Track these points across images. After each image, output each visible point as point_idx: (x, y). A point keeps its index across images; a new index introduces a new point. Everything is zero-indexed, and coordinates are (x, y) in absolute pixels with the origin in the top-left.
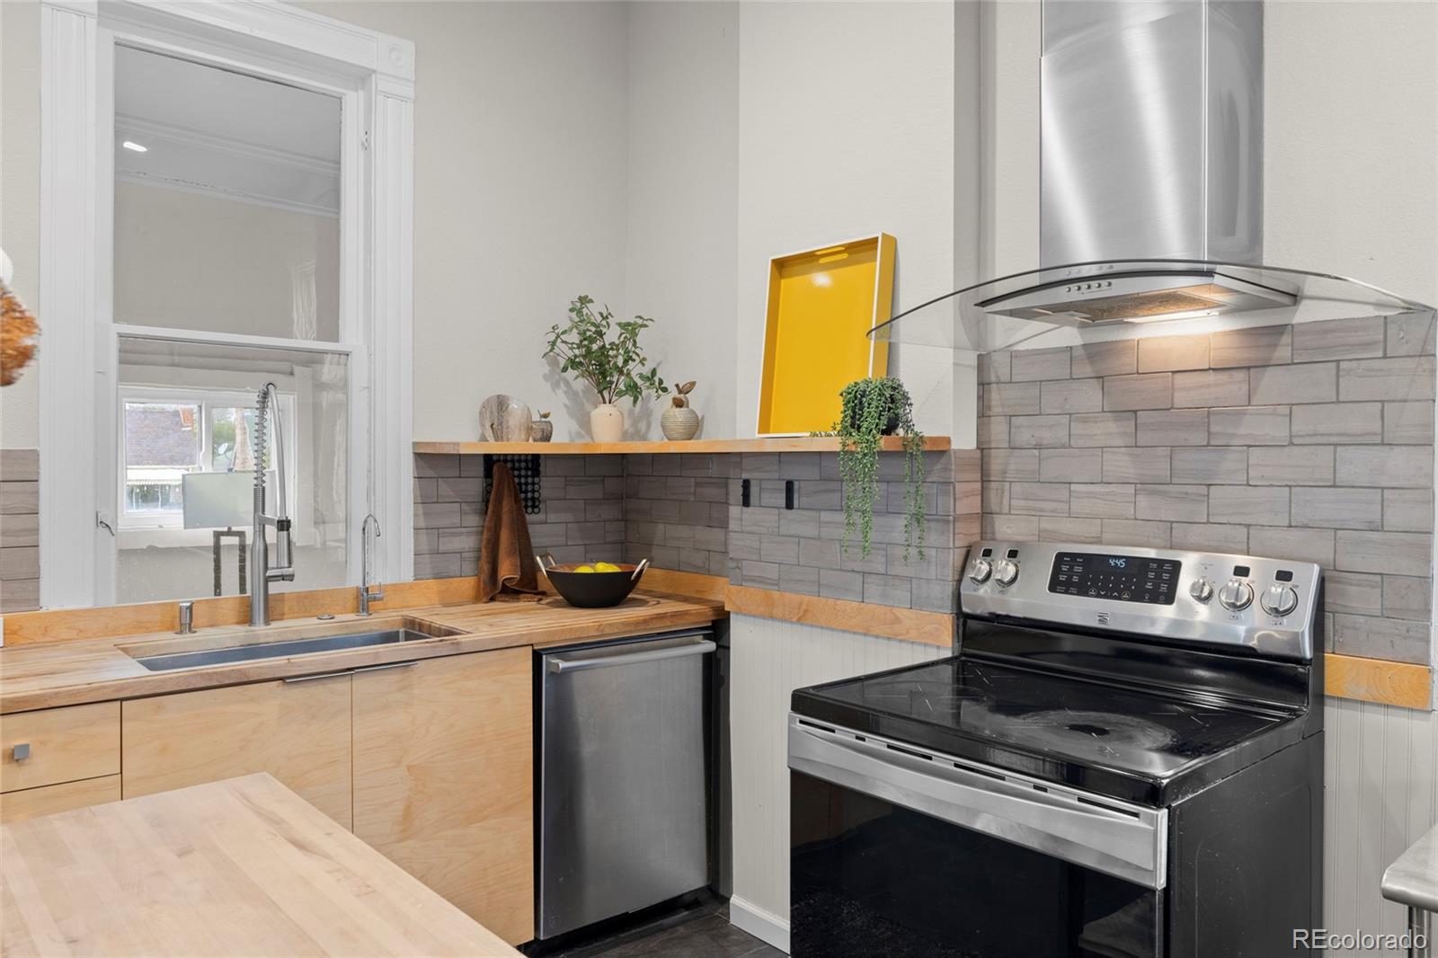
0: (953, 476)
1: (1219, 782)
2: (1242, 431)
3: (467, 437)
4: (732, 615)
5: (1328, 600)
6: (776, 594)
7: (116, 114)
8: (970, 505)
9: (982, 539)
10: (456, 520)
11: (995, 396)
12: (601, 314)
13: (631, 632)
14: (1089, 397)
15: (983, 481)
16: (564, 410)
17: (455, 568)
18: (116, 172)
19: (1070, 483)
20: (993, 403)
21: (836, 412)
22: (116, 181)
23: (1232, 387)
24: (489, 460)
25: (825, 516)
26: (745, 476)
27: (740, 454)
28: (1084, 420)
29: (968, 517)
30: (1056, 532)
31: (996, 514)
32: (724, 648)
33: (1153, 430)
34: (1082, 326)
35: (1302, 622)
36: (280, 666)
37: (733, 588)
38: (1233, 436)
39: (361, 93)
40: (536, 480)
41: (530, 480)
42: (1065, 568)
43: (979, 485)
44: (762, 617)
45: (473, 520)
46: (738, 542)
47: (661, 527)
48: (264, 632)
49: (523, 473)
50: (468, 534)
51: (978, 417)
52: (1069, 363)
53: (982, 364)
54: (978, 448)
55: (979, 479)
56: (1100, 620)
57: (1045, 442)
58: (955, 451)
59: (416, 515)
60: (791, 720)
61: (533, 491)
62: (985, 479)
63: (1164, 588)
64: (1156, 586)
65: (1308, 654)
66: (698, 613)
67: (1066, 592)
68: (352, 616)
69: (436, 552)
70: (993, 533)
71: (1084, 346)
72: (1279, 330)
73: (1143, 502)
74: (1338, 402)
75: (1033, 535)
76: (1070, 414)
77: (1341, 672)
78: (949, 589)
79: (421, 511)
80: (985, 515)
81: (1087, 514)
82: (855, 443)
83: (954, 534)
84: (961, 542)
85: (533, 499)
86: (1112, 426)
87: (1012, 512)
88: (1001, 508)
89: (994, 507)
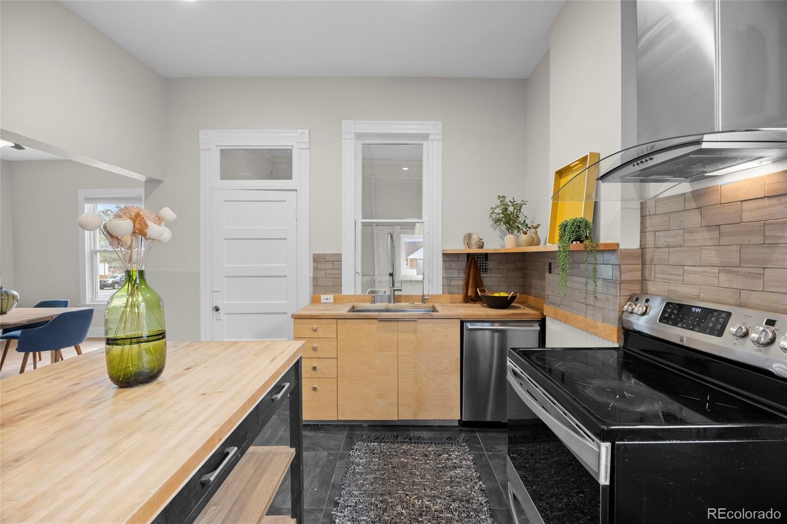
0: (620, 262)
3: (460, 247)
4: (547, 317)
6: (559, 310)
7: (363, 159)
8: (633, 276)
9: (642, 293)
10: (456, 275)
11: (648, 221)
12: (510, 202)
13: (502, 318)
14: (694, 219)
15: (642, 264)
16: (499, 237)
17: (456, 291)
19: (684, 266)
20: (647, 226)
23: (780, 207)
24: (468, 255)
26: (550, 261)
28: (691, 232)
29: (631, 282)
30: (676, 291)
31: (648, 280)
32: (544, 329)
33: (729, 236)
36: (376, 315)
37: (546, 306)
38: (780, 237)
39: (427, 142)
40: (487, 262)
41: (484, 262)
42: (669, 310)
43: (641, 266)
44: (554, 318)
45: (463, 275)
46: (548, 288)
48: (392, 305)
49: (481, 259)
50: (462, 280)
51: (641, 233)
52: (683, 202)
53: (643, 207)
54: (640, 248)
55: (641, 263)
56: (680, 340)
57: (671, 244)
58: (621, 250)
59: (443, 273)
61: (486, 266)
62: (643, 264)
63: (719, 327)
64: (715, 325)
66: (537, 314)
67: (667, 323)
68: (419, 304)
69: (450, 285)
70: (647, 290)
73: (723, 277)
75: (665, 292)
76: (684, 229)
78: (618, 315)
79: (444, 272)
80: (643, 281)
81: (692, 283)
83: (620, 289)
85: (485, 269)
86: (706, 235)
87: (656, 280)
88: (650, 277)
89: (647, 277)
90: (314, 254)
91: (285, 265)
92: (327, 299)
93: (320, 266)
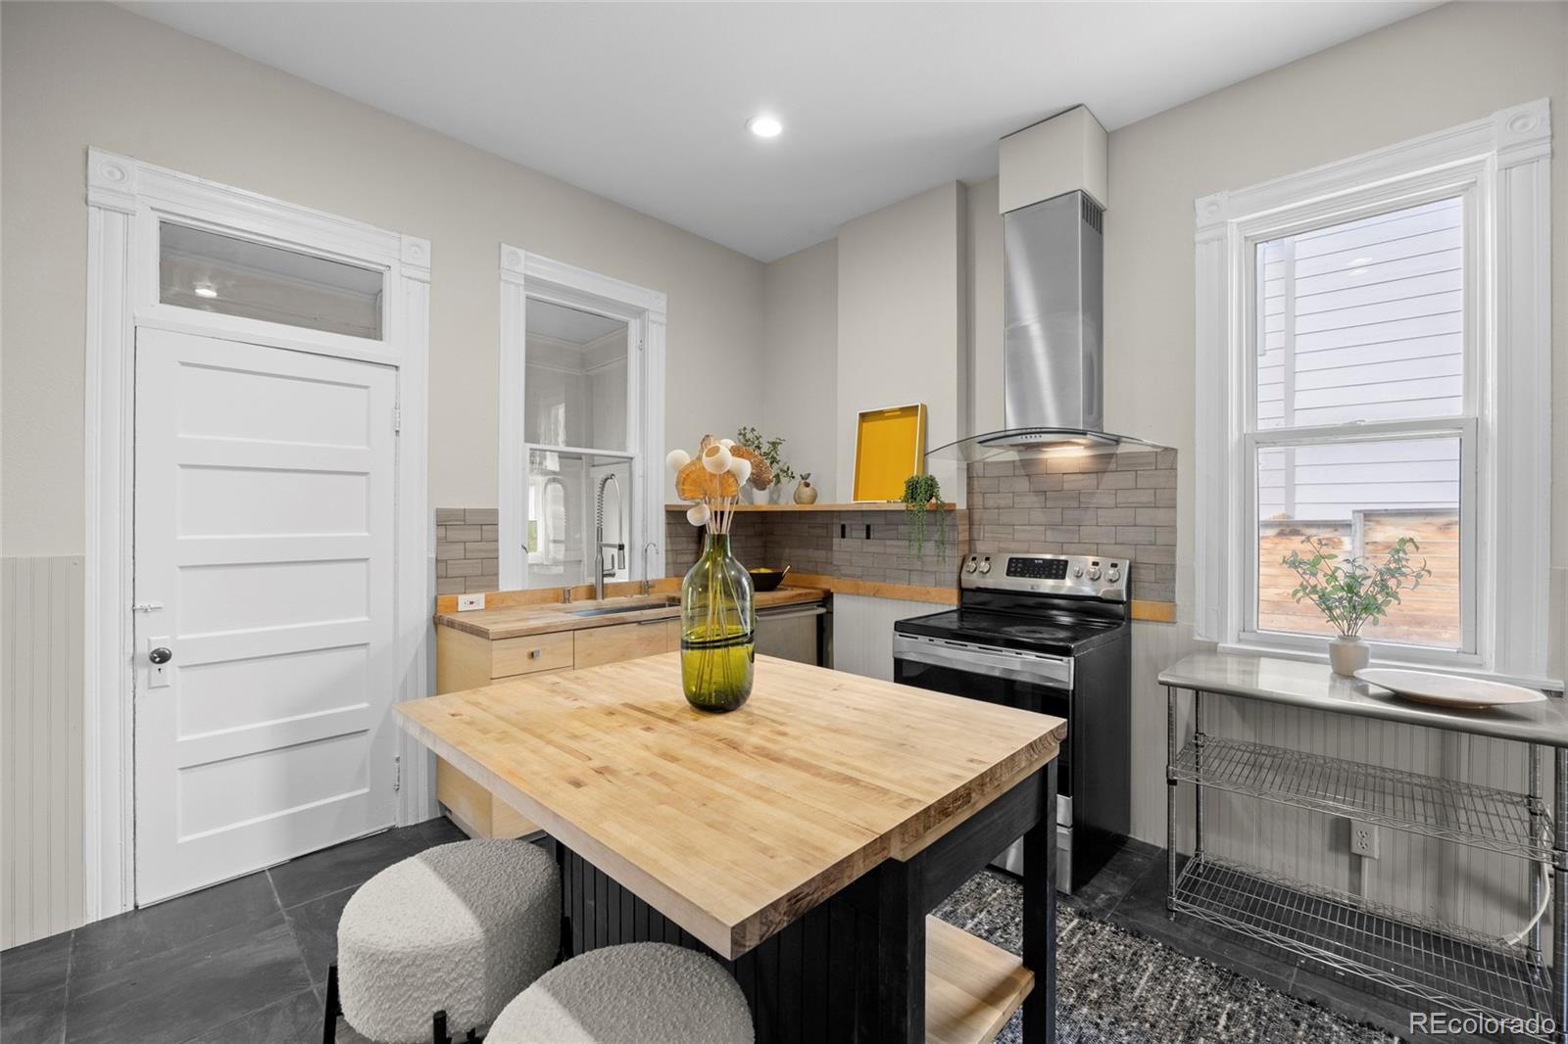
0: (958, 522)
1: (1092, 649)
2: (1095, 501)
4: (834, 594)
5: (1133, 576)
6: (861, 583)
8: (964, 536)
9: (971, 552)
10: (685, 546)
11: (976, 483)
12: (756, 437)
14: (1023, 485)
18: (526, 362)
19: (1014, 525)
20: (975, 487)
21: (902, 491)
22: (526, 367)
23: (1091, 480)
25: (888, 542)
26: (843, 522)
27: (840, 512)
28: (1020, 495)
29: (964, 542)
30: (1007, 548)
31: (977, 540)
32: (830, 613)
33: (1053, 500)
34: (1019, 451)
35: (1122, 585)
36: (638, 616)
37: (836, 580)
38: (1090, 503)
39: (638, 321)
42: (1013, 565)
43: (968, 526)
44: (853, 594)
46: (838, 556)
47: (787, 550)
48: (602, 602)
50: (691, 554)
51: (968, 493)
52: (1013, 468)
53: (969, 468)
54: (968, 508)
55: (968, 523)
56: (1031, 588)
57: (1002, 506)
58: (958, 510)
59: (666, 544)
60: (894, 635)
62: (971, 524)
63: (1060, 572)
64: (1056, 572)
65: (1125, 599)
66: (817, 594)
67: (1015, 576)
68: (639, 596)
69: (675, 563)
70: (976, 549)
71: (1021, 460)
72: (1110, 456)
73: (1049, 533)
74: (1136, 489)
75: (996, 550)
76: (1014, 492)
77: (1139, 608)
78: (956, 577)
79: (668, 541)
80: (971, 541)
81: (1023, 539)
82: (913, 507)
83: (958, 550)
84: (961, 554)
86: (1034, 498)
87: (985, 539)
88: (979, 538)
89: (976, 537)
90: (437, 510)
91: (365, 534)
92: (472, 603)
93: (452, 535)
